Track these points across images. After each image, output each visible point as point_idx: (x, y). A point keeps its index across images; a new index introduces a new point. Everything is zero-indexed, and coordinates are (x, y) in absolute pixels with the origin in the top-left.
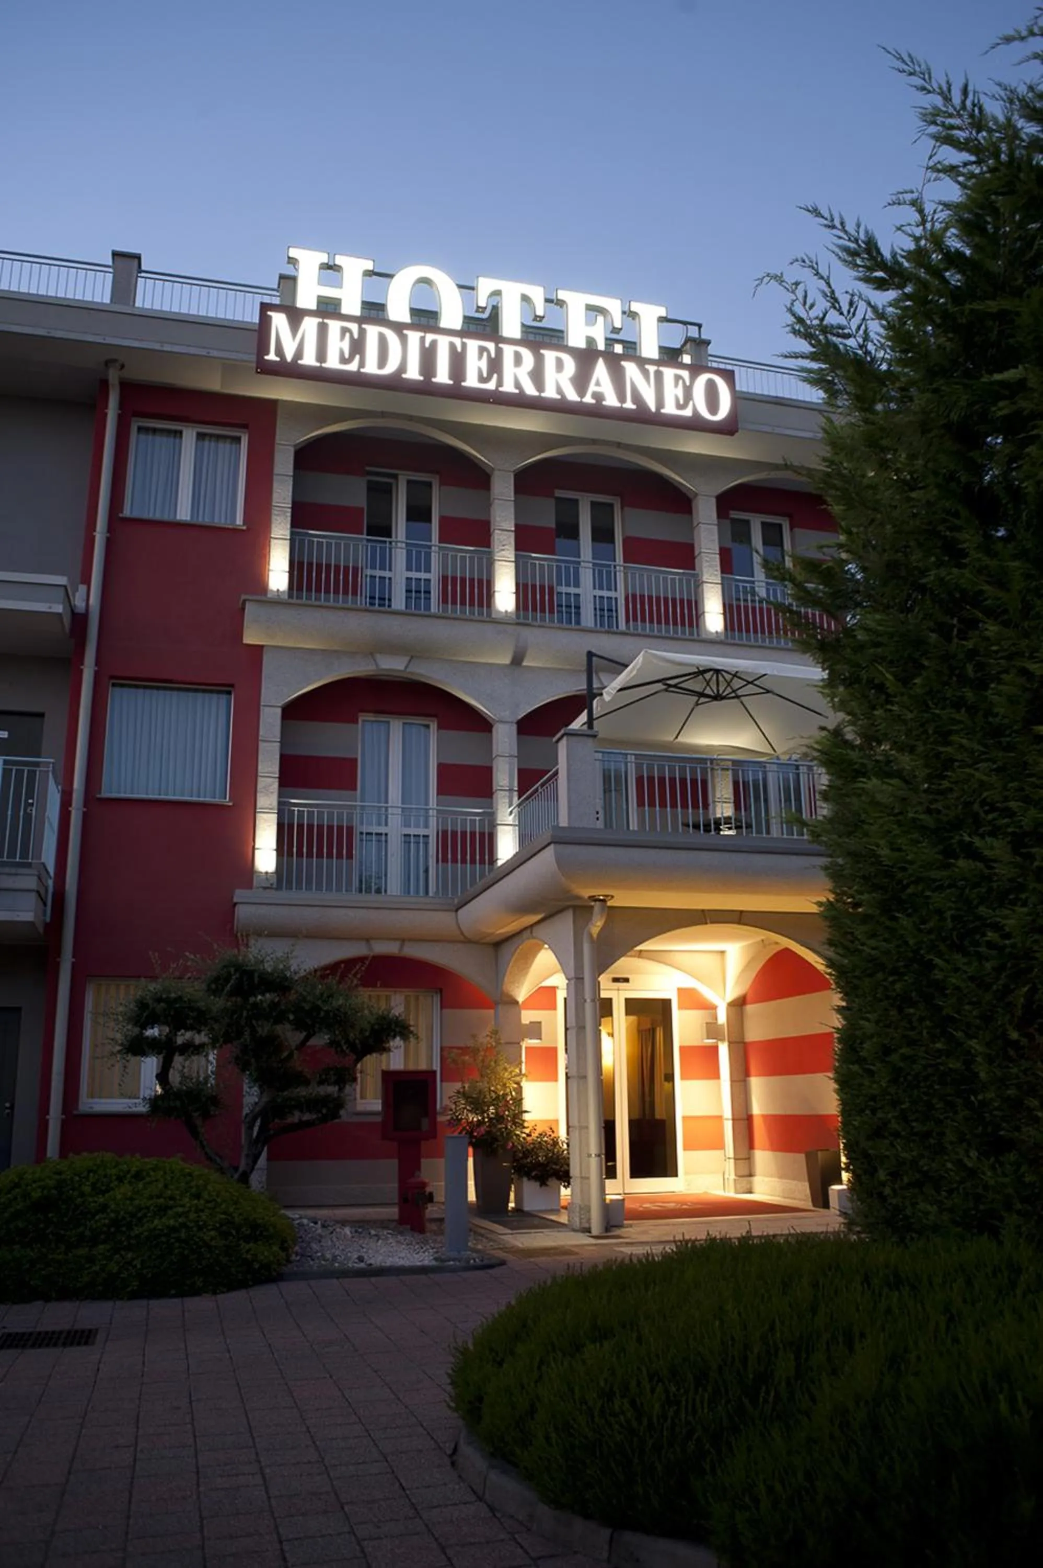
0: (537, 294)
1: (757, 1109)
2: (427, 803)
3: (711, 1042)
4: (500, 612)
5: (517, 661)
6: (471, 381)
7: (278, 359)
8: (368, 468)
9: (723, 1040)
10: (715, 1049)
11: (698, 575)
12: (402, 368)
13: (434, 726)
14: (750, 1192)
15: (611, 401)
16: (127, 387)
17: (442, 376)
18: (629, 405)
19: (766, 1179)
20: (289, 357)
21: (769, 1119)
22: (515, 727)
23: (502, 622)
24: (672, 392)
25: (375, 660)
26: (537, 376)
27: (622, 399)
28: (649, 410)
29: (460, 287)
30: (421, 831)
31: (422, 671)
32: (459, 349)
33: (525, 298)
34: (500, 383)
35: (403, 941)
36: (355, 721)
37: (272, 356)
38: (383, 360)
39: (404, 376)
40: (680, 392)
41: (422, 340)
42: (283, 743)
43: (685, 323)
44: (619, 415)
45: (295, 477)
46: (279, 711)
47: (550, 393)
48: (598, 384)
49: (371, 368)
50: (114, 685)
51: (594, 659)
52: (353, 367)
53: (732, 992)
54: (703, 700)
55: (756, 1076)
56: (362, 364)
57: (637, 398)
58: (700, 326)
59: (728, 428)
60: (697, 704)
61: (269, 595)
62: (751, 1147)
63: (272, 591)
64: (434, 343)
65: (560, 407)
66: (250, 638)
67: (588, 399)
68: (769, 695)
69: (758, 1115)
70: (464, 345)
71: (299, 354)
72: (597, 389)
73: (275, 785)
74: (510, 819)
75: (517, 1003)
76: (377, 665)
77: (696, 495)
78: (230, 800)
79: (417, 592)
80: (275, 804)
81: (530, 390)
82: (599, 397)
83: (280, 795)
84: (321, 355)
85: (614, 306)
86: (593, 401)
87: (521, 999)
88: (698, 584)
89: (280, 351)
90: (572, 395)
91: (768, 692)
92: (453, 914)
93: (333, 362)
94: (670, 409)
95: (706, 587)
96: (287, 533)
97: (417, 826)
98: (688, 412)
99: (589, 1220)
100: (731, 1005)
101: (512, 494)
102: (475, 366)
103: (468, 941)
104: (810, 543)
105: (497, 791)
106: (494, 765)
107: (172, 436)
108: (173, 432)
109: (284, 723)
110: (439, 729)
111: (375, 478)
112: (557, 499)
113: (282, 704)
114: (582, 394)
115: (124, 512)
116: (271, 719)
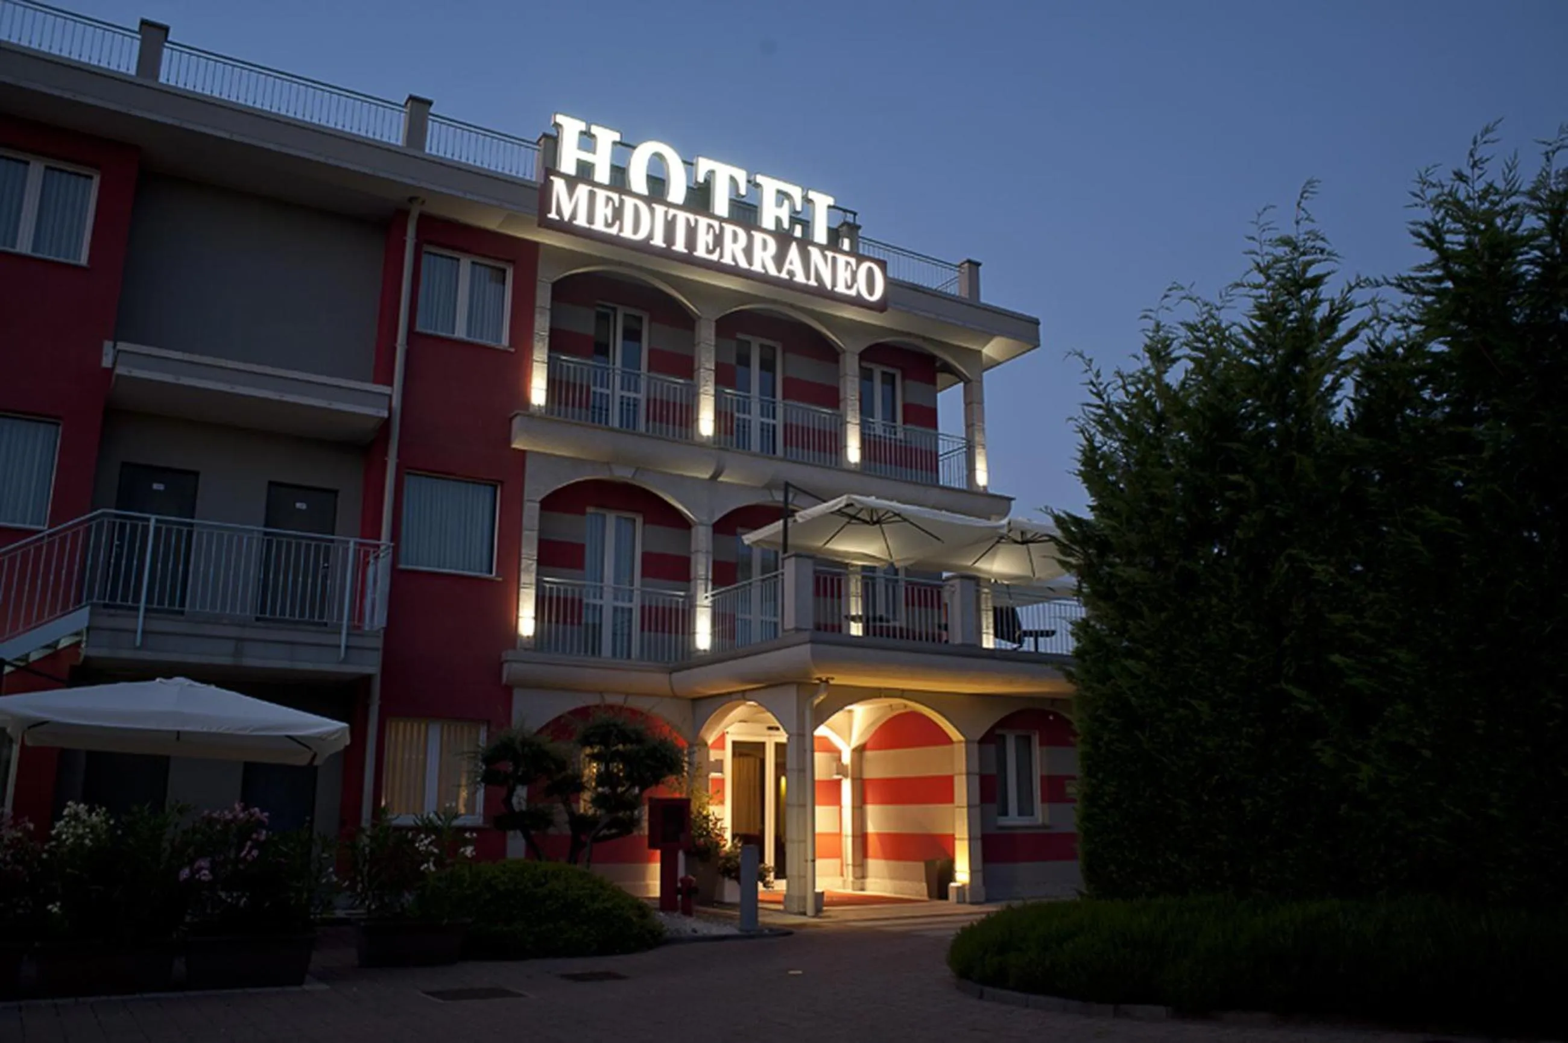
0: (741, 176)
1: (871, 828)
2: (632, 584)
3: (836, 777)
4: (702, 437)
5: (714, 477)
6: (700, 252)
7: (557, 218)
8: (599, 302)
9: (846, 776)
10: (838, 783)
11: (841, 416)
12: (650, 236)
13: (639, 520)
14: (863, 889)
15: (800, 278)
16: (426, 221)
17: (680, 246)
18: (813, 282)
19: (878, 880)
20: (566, 218)
21: (881, 836)
22: (710, 529)
23: (704, 445)
24: (843, 275)
25: (610, 469)
26: (748, 252)
27: (808, 278)
28: (826, 288)
29: (685, 162)
30: (626, 605)
32: (693, 224)
33: (732, 179)
34: (721, 256)
35: (627, 695)
36: (583, 513)
37: (553, 215)
38: (636, 229)
39: (652, 242)
40: (848, 275)
41: (666, 213)
42: (541, 531)
43: (845, 211)
44: (804, 289)
45: (552, 310)
46: (537, 505)
47: (757, 267)
48: (791, 263)
49: (627, 233)
50: (409, 474)
52: (614, 231)
53: (855, 742)
54: (853, 521)
55: (873, 803)
56: (621, 229)
57: (818, 278)
58: (855, 214)
59: (880, 307)
60: (848, 523)
61: (531, 410)
62: (865, 855)
63: (533, 406)
64: (674, 217)
65: (763, 278)
66: (516, 445)
67: (784, 275)
68: (907, 524)
69: (872, 834)
70: (696, 221)
71: (574, 216)
72: (791, 267)
73: (534, 566)
74: (707, 602)
75: (706, 744)
76: (612, 472)
77: (844, 351)
78: (497, 575)
79: (629, 408)
80: (534, 581)
81: (743, 264)
82: (791, 273)
83: (538, 574)
84: (591, 219)
85: (796, 192)
86: (787, 277)
87: (710, 742)
88: (844, 424)
89: (559, 212)
90: (772, 271)
91: (905, 520)
92: (668, 676)
93: (599, 226)
94: (841, 288)
95: (849, 426)
96: (545, 358)
97: (623, 600)
98: (853, 292)
99: (805, 907)
100: (854, 750)
101: (713, 337)
102: (704, 239)
103: (675, 696)
104: (916, 392)
105: (696, 579)
106: (693, 558)
107: (450, 261)
108: (451, 258)
109: (541, 516)
110: (645, 523)
111: (600, 309)
112: (739, 340)
113: (539, 498)
114: (780, 270)
115: (419, 328)
116: (531, 512)
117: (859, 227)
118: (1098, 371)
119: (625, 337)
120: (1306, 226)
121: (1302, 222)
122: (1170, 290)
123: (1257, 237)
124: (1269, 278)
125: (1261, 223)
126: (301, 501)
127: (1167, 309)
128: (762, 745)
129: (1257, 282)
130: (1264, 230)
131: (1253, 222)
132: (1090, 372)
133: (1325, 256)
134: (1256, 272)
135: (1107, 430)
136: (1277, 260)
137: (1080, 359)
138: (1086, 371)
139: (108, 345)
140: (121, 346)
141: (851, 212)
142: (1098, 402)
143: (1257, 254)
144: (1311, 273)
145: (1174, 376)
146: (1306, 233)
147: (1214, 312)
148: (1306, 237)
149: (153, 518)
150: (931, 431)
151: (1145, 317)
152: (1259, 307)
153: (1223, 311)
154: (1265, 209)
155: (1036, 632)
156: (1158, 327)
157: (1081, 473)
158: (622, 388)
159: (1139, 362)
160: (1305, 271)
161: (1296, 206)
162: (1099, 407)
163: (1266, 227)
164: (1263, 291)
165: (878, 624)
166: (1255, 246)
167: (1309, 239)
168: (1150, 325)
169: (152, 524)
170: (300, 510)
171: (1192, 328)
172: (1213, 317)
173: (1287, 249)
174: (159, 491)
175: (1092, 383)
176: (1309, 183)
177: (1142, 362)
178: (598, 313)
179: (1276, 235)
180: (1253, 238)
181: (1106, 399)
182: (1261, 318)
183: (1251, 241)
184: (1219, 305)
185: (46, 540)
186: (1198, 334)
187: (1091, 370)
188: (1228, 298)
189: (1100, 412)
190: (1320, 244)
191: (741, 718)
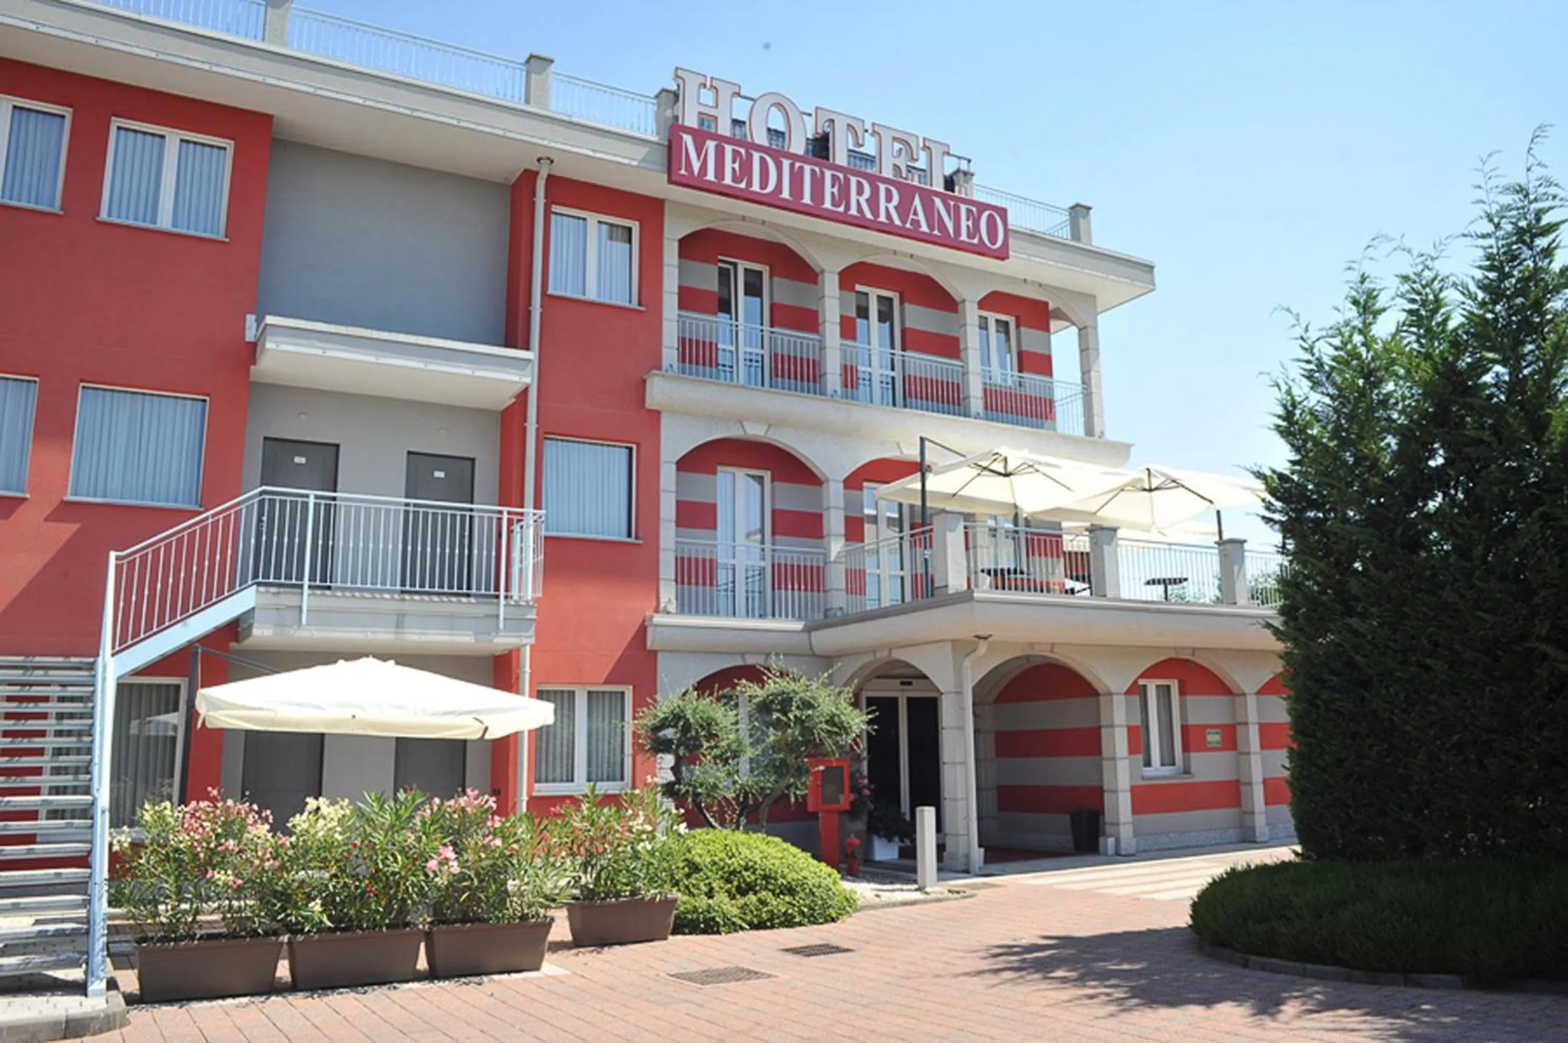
0: (856, 124)
2: (763, 543)
6: (827, 204)
7: (686, 173)
8: (720, 257)
12: (778, 190)
13: (767, 475)
15: (925, 228)
17: (807, 199)
18: (937, 232)
20: (696, 172)
22: (842, 483)
24: (963, 223)
25: (743, 427)
26: (873, 202)
27: (932, 228)
29: (801, 113)
30: (759, 563)
31: (776, 437)
32: (819, 177)
33: (850, 127)
34: (847, 208)
36: (714, 473)
37: (684, 171)
38: (764, 183)
39: (780, 195)
40: (971, 223)
41: (792, 167)
42: (677, 492)
43: (959, 158)
45: (679, 267)
46: (674, 467)
48: (914, 213)
49: (756, 187)
50: (550, 439)
51: (927, 443)
52: (742, 185)
54: (985, 472)
56: (749, 183)
58: (969, 161)
59: (1001, 254)
60: (979, 475)
61: (663, 369)
64: (801, 168)
66: (651, 402)
67: (908, 226)
70: (822, 173)
71: (703, 171)
72: (915, 218)
73: (671, 528)
76: (745, 431)
77: (964, 301)
78: (637, 539)
79: (753, 364)
80: (672, 542)
81: (867, 215)
82: (915, 223)
83: (675, 536)
84: (720, 175)
89: (689, 168)
90: (897, 222)
92: (807, 635)
93: (728, 180)
95: (971, 376)
96: (674, 316)
97: (756, 559)
98: (975, 241)
99: (967, 864)
101: (836, 290)
102: (830, 191)
103: (814, 655)
104: (1031, 339)
105: (829, 535)
106: (825, 514)
107: (576, 221)
108: (579, 218)
109: (677, 476)
110: (773, 480)
111: (721, 265)
112: (858, 292)
113: (676, 460)
114: (904, 222)
115: (551, 291)
116: (668, 475)
117: (972, 175)
118: (1307, 326)
119: (747, 293)
120: (1537, 172)
121: (1533, 168)
122: (1374, 239)
123: (1482, 185)
124: (1497, 226)
125: (1487, 169)
126: (439, 470)
127: (1371, 259)
128: (895, 700)
129: (1485, 232)
130: (1490, 178)
131: (1477, 170)
132: (1297, 328)
133: (1557, 202)
134: (1486, 220)
135: (1316, 384)
136: (1509, 208)
137: (1288, 314)
138: (1294, 326)
139: (251, 319)
140: (270, 319)
141: (965, 159)
142: (1308, 357)
143: (1483, 202)
144: (1546, 220)
145: (1384, 328)
146: (1537, 180)
147: (1429, 263)
148: (1538, 183)
149: (312, 493)
150: (1048, 379)
151: (1349, 268)
152: (1489, 257)
153: (1437, 261)
154: (1490, 155)
155: (1164, 581)
156: (1363, 280)
157: (1278, 427)
158: (745, 345)
159: (1340, 314)
160: (1538, 220)
161: (1526, 153)
162: (1308, 362)
163: (1493, 174)
164: (1492, 241)
165: (1019, 576)
166: (1481, 194)
167: (1540, 185)
168: (1355, 276)
169: (312, 501)
170: (439, 479)
171: (1406, 279)
172: (1427, 267)
173: (1516, 197)
174: (301, 464)
175: (1302, 338)
176: (1539, 127)
177: (1343, 314)
178: (720, 268)
179: (1503, 182)
180: (1480, 187)
181: (1317, 355)
182: (1490, 269)
183: (1478, 190)
184: (1433, 254)
185: (210, 520)
186: (1415, 286)
187: (1299, 325)
188: (1442, 247)
189: (1312, 367)
190: (1552, 190)
191: (879, 674)
